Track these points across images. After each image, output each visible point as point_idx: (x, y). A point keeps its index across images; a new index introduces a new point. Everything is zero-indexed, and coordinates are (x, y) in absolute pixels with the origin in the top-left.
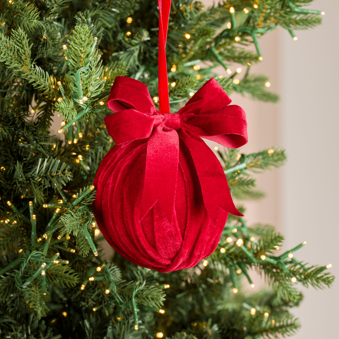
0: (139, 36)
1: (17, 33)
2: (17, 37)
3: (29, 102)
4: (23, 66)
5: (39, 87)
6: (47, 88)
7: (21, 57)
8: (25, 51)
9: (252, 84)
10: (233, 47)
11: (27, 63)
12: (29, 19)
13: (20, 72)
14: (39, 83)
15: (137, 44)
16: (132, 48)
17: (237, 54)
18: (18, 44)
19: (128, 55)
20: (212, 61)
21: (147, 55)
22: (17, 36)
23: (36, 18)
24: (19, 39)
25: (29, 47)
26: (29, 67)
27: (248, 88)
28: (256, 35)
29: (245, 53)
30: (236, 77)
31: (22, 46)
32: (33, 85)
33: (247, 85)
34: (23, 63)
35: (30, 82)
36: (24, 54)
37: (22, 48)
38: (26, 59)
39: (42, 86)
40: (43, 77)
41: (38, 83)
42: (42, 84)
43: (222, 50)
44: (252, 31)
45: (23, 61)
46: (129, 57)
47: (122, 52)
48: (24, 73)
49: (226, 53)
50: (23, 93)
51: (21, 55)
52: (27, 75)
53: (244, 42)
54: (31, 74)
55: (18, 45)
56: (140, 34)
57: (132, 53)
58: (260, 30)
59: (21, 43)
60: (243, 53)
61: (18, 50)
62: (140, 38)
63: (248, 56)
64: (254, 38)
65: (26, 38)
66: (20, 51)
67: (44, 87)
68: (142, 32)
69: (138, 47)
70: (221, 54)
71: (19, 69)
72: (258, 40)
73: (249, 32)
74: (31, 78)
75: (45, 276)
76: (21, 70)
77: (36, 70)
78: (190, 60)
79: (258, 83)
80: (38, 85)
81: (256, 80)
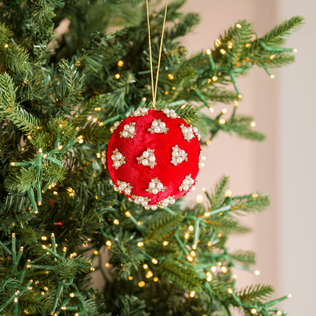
0: (125, 79)
1: (3, 77)
2: (3, 81)
3: (17, 141)
4: (7, 108)
5: (23, 128)
6: (31, 129)
7: (5, 100)
8: (10, 94)
9: (238, 124)
10: (216, 87)
11: (12, 106)
12: (19, 60)
13: (6, 113)
14: (24, 125)
15: (123, 87)
16: (119, 90)
17: (219, 94)
18: (3, 87)
19: (115, 97)
20: (196, 101)
21: (135, 96)
22: (3, 79)
23: (25, 59)
24: (5, 83)
25: (14, 90)
26: (14, 109)
27: (234, 128)
28: (233, 75)
29: (227, 93)
30: (222, 117)
31: (7, 89)
32: (17, 126)
33: (234, 124)
34: (8, 105)
35: (14, 123)
36: (9, 96)
37: (8, 91)
38: (11, 102)
39: (26, 127)
40: (27, 119)
41: (22, 124)
42: (26, 125)
43: (205, 90)
44: (229, 71)
45: (8, 103)
46: (116, 98)
47: (109, 94)
48: (9, 115)
49: (209, 93)
50: (12, 133)
51: (7, 97)
52: (12, 117)
53: (224, 82)
54: (16, 116)
55: (3, 89)
56: (125, 76)
57: (118, 94)
58: (238, 70)
59: (6, 87)
60: (225, 92)
61: (4, 93)
62: (126, 81)
63: (229, 95)
64: (232, 78)
65: (11, 82)
66: (6, 93)
67: (28, 128)
68: (128, 76)
69: (124, 89)
70: (204, 94)
71: (4, 110)
72: (236, 80)
73: (226, 72)
74: (15, 119)
75: (18, 303)
76: (6, 112)
77: (21, 113)
78: (175, 100)
79: (244, 123)
80: (22, 126)
81: (242, 120)
